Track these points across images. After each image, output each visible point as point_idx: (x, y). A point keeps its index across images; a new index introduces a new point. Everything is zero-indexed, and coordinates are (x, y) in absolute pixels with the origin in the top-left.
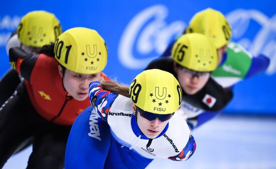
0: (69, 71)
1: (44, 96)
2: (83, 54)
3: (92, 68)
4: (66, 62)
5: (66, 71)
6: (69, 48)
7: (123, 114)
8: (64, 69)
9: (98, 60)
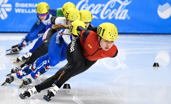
0: (103, 39)
1: (90, 47)
2: (109, 33)
3: (112, 39)
4: (102, 35)
5: (102, 39)
6: (104, 30)
7: (67, 34)
8: (101, 38)
9: (115, 36)
